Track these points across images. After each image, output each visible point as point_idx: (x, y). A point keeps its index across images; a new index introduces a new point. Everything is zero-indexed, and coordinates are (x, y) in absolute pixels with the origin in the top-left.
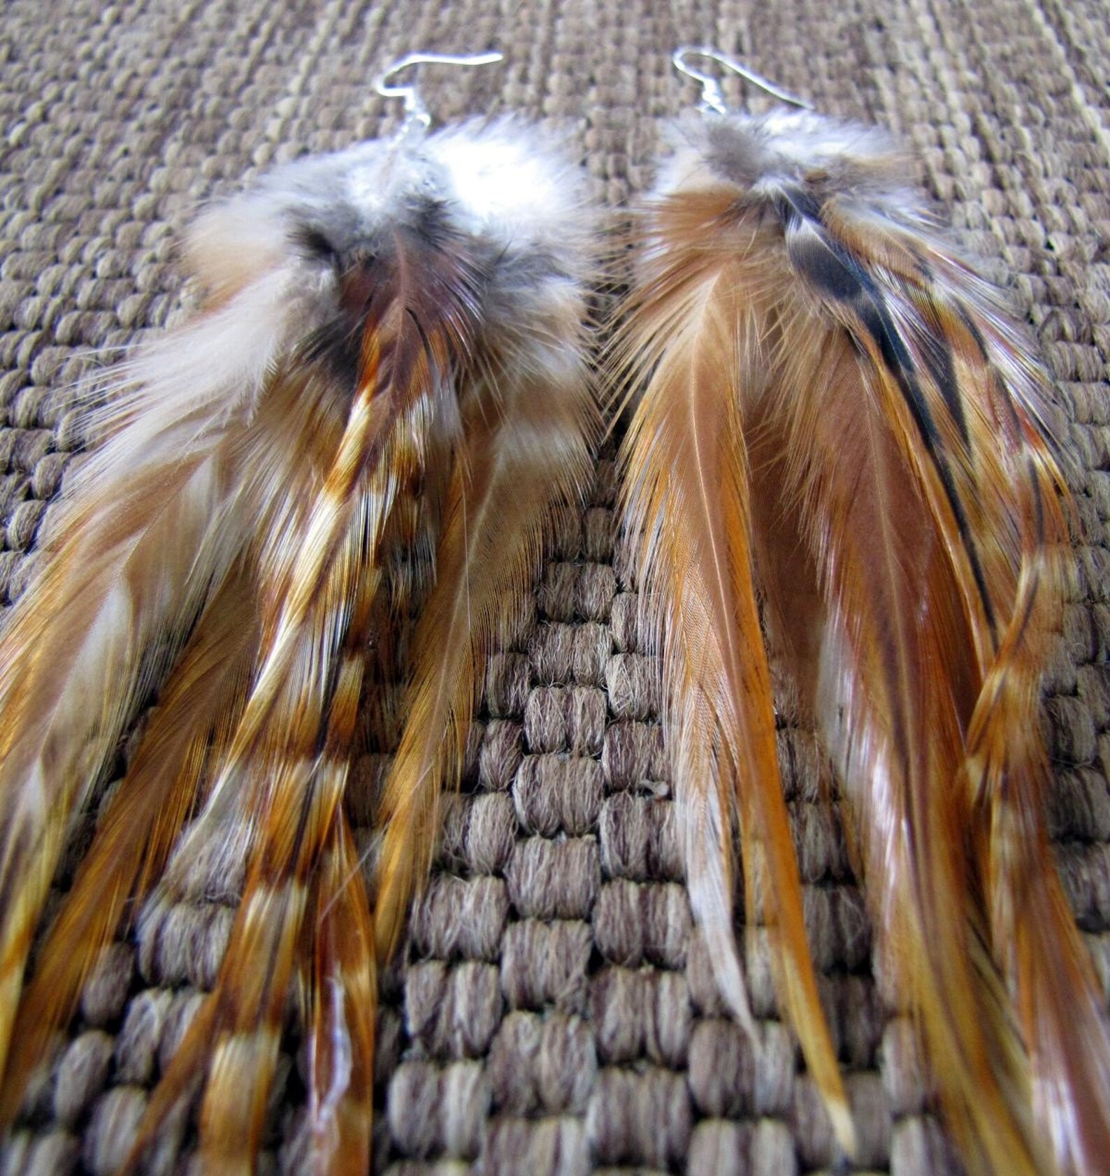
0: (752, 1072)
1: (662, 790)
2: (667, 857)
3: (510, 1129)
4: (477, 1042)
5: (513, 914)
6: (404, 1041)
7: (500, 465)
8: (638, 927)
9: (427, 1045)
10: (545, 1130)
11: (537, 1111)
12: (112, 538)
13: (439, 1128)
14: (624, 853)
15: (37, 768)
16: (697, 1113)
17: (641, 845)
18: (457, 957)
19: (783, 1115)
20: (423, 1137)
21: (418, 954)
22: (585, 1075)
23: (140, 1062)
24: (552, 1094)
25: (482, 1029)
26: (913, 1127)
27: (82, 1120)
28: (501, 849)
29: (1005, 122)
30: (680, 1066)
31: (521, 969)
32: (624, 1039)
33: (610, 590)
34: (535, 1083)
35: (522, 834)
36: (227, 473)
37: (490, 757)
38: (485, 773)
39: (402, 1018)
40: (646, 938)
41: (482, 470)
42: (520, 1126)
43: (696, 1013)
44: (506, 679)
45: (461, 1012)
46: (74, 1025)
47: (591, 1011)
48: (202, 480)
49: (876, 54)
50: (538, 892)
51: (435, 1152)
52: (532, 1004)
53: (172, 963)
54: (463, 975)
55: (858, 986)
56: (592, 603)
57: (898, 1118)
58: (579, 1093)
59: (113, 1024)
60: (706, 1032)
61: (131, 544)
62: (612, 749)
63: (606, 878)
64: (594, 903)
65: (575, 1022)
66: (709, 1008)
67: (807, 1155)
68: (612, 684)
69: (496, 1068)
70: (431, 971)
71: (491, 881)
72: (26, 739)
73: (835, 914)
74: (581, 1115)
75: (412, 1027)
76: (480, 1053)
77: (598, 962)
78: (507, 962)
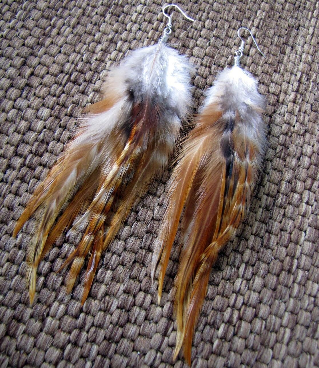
0: (150, 287)
1: (156, 236)
2: (152, 248)
3: (114, 283)
4: (113, 268)
5: (125, 249)
6: (103, 264)
8: (143, 259)
9: (106, 266)
10: (118, 285)
11: (118, 282)
13: (104, 280)
14: (145, 245)
15: (55, 201)
16: (140, 290)
17: (148, 245)
18: (114, 253)
19: (152, 295)
20: (101, 280)
21: (109, 251)
22: (127, 279)
23: (63, 255)
24: (121, 280)
25: (114, 267)
26: (169, 303)
27: (53, 261)
28: (126, 238)
30: (140, 282)
31: (123, 259)
32: (134, 275)
33: (162, 191)
34: (119, 278)
35: (131, 236)
36: (99, 149)
37: (130, 219)
38: (128, 222)
39: (103, 260)
40: (143, 261)
41: (148, 159)
42: (115, 283)
43: (146, 275)
44: (138, 205)
45: (112, 263)
46: (54, 246)
47: (131, 269)
48: (94, 150)
50: (130, 247)
51: (102, 282)
52: (123, 265)
53: (71, 240)
54: (115, 257)
55: (171, 280)
56: (158, 193)
57: (168, 301)
58: (125, 281)
59: (60, 247)
60: (146, 278)
61: (79, 161)
62: (150, 225)
63: (141, 248)
64: (138, 252)
65: (128, 270)
66: (148, 275)
67: (153, 301)
68: (155, 211)
69: (115, 273)
70: (110, 254)
71: (123, 242)
72: (54, 194)
73: (173, 267)
74: (124, 284)
75: (104, 263)
76: (113, 270)
77: (135, 262)
78: (121, 258)
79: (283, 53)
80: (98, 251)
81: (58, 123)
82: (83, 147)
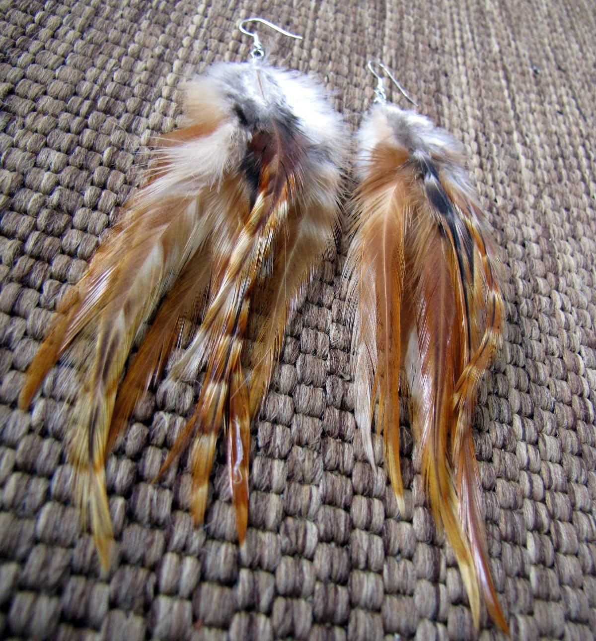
0: (373, 483)
1: (348, 378)
2: (349, 403)
3: (295, 485)
4: (283, 453)
5: (295, 411)
6: (258, 448)
7: (300, 235)
8: (338, 425)
9: (266, 451)
10: (306, 488)
11: (302, 482)
12: (155, 223)
13: (270, 481)
14: (334, 397)
15: (121, 312)
16: (355, 493)
17: (341, 396)
18: (275, 422)
19: (382, 499)
20: (265, 483)
21: (263, 418)
22: (320, 473)
23: (160, 438)
24: (309, 476)
25: (285, 450)
26: (421, 509)
27: (137, 457)
28: (292, 388)
29: (488, 139)
30: (350, 476)
31: (300, 431)
32: (332, 463)
33: (332, 296)
34: (303, 471)
35: (300, 383)
36: (201, 210)
37: (289, 350)
38: (286, 356)
39: (257, 439)
40: (340, 429)
41: (293, 235)
42: (298, 485)
43: (355, 459)
44: (294, 322)
45: (278, 442)
46: (133, 419)
47: (321, 450)
48: (192, 208)
49: (444, 89)
50: (305, 405)
51: (268, 489)
52: (299, 444)
53: (170, 404)
54: (279, 429)
55: (407, 461)
56: (325, 301)
57: (416, 506)
58: (317, 478)
59: (148, 422)
60: (359, 466)
61: (164, 228)
62: (331, 358)
63: (327, 406)
64: (323, 413)
65: (316, 453)
66: (360, 457)
67: (388, 513)
68: (332, 333)
69: (290, 463)
70: (267, 425)
71: (288, 398)
72: (117, 299)
73: (402, 435)
74: (318, 486)
75: (260, 444)
76: (284, 458)
77: (324, 435)
78: (294, 428)
79: (439, 102)
80: (241, 418)
81: (88, 177)
82: (169, 202)
